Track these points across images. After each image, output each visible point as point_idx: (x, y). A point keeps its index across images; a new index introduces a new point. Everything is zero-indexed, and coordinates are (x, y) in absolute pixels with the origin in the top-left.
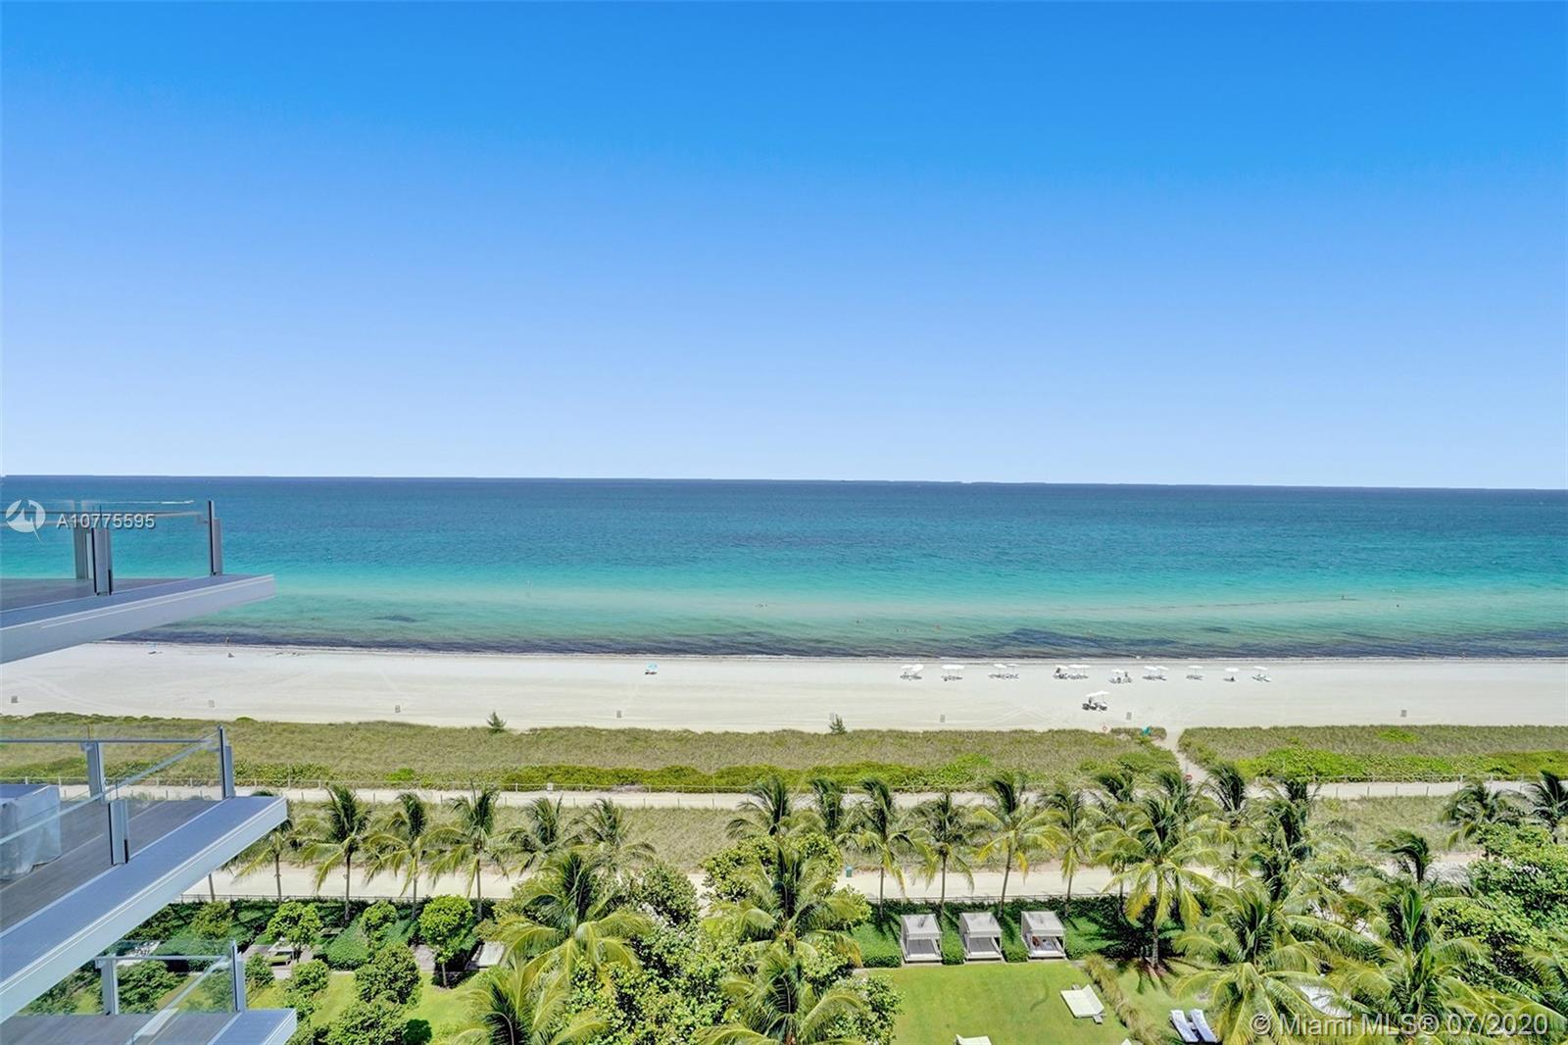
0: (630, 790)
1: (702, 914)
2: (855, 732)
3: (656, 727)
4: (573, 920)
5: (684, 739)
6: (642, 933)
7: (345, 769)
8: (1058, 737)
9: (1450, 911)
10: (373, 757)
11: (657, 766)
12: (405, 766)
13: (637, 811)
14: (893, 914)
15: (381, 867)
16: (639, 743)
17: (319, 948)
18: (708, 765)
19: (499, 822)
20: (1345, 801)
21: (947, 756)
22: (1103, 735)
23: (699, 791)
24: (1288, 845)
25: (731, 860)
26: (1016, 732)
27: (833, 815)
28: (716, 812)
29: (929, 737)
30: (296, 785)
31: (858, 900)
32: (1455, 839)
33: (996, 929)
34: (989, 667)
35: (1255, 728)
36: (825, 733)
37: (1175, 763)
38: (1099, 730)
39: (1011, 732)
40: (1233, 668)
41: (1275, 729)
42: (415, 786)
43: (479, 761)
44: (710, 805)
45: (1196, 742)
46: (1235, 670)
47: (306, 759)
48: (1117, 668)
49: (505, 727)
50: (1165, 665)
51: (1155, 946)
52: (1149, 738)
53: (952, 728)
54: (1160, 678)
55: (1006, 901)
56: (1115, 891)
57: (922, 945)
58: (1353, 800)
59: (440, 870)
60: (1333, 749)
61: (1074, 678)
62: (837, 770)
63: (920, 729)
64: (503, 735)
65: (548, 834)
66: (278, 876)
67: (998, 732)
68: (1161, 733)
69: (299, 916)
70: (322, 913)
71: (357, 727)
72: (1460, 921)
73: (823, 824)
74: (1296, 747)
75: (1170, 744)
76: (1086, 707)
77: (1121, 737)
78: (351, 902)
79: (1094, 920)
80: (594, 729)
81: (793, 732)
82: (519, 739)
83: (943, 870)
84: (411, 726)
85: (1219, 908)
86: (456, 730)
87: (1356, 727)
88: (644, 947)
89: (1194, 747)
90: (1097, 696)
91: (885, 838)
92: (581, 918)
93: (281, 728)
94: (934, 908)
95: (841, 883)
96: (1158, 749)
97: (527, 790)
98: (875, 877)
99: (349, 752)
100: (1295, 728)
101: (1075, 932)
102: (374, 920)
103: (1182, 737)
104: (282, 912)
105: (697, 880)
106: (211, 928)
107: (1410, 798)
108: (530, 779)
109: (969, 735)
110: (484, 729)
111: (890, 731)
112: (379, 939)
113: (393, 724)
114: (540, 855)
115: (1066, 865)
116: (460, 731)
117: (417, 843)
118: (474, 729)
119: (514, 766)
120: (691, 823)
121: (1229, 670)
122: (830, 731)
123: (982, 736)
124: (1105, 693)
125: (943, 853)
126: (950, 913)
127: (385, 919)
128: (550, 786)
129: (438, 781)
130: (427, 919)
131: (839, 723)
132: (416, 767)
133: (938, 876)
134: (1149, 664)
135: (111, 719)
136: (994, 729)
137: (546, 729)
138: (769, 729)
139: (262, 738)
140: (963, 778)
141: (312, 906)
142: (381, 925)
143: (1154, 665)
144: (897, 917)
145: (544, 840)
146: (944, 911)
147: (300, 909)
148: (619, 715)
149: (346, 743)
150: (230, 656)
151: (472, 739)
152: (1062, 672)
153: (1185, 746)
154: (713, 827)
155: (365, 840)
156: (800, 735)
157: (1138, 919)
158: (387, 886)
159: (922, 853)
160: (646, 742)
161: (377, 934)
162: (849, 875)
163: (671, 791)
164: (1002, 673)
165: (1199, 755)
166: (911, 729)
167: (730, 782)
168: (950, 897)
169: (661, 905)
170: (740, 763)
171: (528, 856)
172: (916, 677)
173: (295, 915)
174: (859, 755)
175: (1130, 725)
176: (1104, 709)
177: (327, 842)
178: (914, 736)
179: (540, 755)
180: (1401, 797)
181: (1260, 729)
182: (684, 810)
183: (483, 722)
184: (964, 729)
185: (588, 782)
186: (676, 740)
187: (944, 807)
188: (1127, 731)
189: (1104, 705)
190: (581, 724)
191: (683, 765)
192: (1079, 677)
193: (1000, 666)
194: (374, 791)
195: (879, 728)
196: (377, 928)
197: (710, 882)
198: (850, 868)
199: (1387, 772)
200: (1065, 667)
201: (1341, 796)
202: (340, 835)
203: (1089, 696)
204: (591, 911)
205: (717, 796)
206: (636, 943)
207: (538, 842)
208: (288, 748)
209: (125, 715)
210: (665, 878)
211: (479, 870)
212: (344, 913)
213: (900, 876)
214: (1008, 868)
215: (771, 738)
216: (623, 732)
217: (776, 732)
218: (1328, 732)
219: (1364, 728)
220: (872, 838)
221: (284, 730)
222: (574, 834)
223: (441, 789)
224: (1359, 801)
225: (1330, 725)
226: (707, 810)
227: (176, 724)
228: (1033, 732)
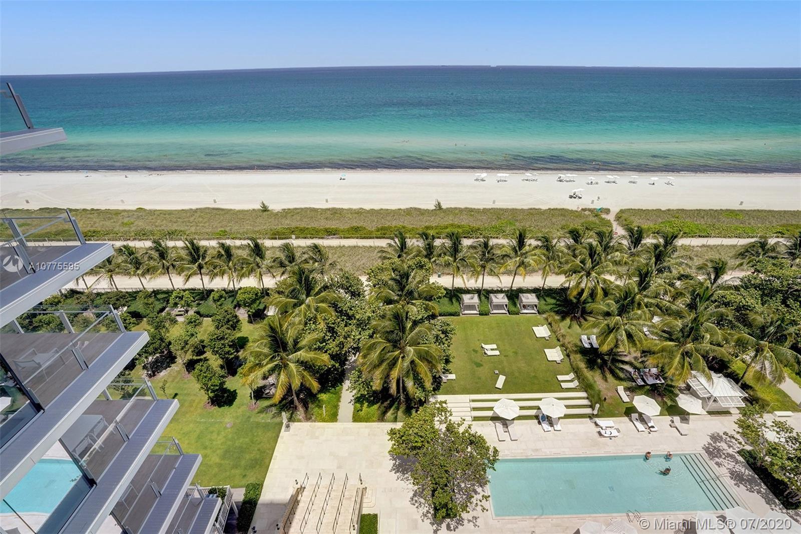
0: (333, 238)
1: (366, 293)
2: (447, 208)
3: (346, 207)
4: (304, 296)
5: (360, 212)
6: (337, 301)
7: (194, 231)
8: (553, 212)
9: (722, 297)
10: (206, 225)
11: (347, 226)
12: (223, 229)
13: (337, 247)
14: (458, 294)
15: (216, 275)
16: (337, 215)
17: (195, 309)
18: (371, 226)
19: (268, 254)
20: (693, 247)
21: (494, 221)
22: (577, 211)
23: (367, 238)
24: (655, 266)
25: (379, 269)
26: (531, 209)
27: (430, 249)
28: (375, 248)
29: (485, 211)
30: (171, 239)
31: (439, 288)
32: (741, 264)
33: (506, 301)
34: (522, 175)
35: (658, 210)
36: (431, 209)
37: (611, 226)
38: (575, 209)
39: (528, 209)
40: (655, 178)
41: (669, 210)
42: (228, 238)
43: (258, 226)
44: (372, 245)
45: (624, 216)
46: (656, 179)
47: (174, 227)
48: (592, 176)
49: (269, 209)
50: (618, 175)
51: (580, 309)
52: (600, 213)
53: (498, 207)
54: (614, 182)
55: (513, 289)
56: (567, 285)
57: (471, 307)
58: (698, 246)
59: (243, 276)
60: (696, 221)
61: (567, 181)
62: (436, 227)
63: (481, 207)
64: (269, 213)
65: (291, 259)
66: (170, 279)
67: (522, 209)
68: (607, 211)
69: (183, 296)
70: (194, 295)
71: (196, 211)
72: (726, 301)
73: (425, 253)
74: (676, 219)
75: (611, 217)
76: (571, 197)
77: (586, 213)
78: (206, 290)
79: (554, 298)
80: (314, 208)
81: (415, 209)
82: (277, 214)
83: (483, 275)
84: (222, 210)
85: (612, 294)
86: (245, 211)
87: (713, 210)
88: (339, 308)
89: (623, 218)
90: (578, 191)
91: (455, 259)
92: (308, 295)
93: (159, 212)
94: (478, 292)
95: (433, 279)
96: (603, 219)
97: (283, 239)
98: (451, 277)
99: (194, 223)
100: (679, 210)
101: (545, 303)
102: (216, 298)
103: (618, 213)
104: (174, 294)
105: (364, 279)
106: (146, 301)
107: (727, 246)
108: (284, 233)
109: (506, 210)
110: (259, 210)
111: (466, 208)
112: (221, 305)
113: (214, 209)
114: (288, 268)
115: (544, 273)
116: (247, 211)
117: (231, 264)
118: (254, 210)
119: (275, 227)
120: (363, 253)
121: (653, 178)
122: (434, 208)
123: (514, 211)
124: (582, 190)
125: (483, 267)
126: (485, 294)
127: (221, 297)
128: (294, 236)
129: (239, 236)
130: (240, 297)
131: (439, 204)
132: (228, 229)
133: (481, 277)
134: (610, 175)
135: (76, 210)
136: (520, 207)
137: (289, 209)
138: (403, 207)
139: (151, 218)
140: (500, 232)
141: (187, 292)
142: (220, 299)
143: (612, 175)
144: (459, 295)
145: (290, 262)
146: (482, 292)
147: (182, 293)
148: (327, 201)
149: (192, 219)
150: (126, 177)
151: (253, 215)
152: (561, 178)
153: (618, 218)
154: (374, 255)
155: (206, 263)
156: (419, 210)
157: (575, 298)
158: (220, 283)
159: (473, 266)
160: (341, 215)
161: (219, 303)
162: (439, 276)
163: (353, 238)
164: (529, 178)
165: (624, 222)
166: (476, 207)
167: (382, 233)
168: (486, 286)
169: (347, 289)
170: (387, 224)
171: (283, 269)
172: (483, 180)
173: (180, 295)
174: (449, 220)
175: (592, 207)
176: (580, 198)
177: (188, 264)
178: (478, 211)
179: (288, 222)
180: (723, 245)
181: (661, 210)
182: (359, 247)
183: (258, 206)
184: (504, 207)
185: (312, 234)
186: (356, 213)
187: (486, 245)
188: (590, 210)
189: (580, 196)
190: (308, 206)
191: (359, 226)
192: (570, 181)
193: (528, 174)
194: (209, 241)
195: (460, 207)
196: (218, 300)
197: (369, 280)
198: (440, 273)
199: (720, 233)
200: (564, 176)
201: (692, 244)
202: (194, 261)
203: (574, 191)
204: (313, 293)
205: (376, 240)
206: (335, 306)
207: (287, 263)
208: (165, 221)
209: (82, 208)
210: (347, 278)
211: (262, 276)
212: (204, 295)
213: (463, 277)
214: (515, 274)
215: (404, 212)
216: (329, 209)
217: (407, 209)
218: (696, 212)
219: (716, 211)
220: (448, 259)
221: (161, 213)
222: (303, 259)
223: (241, 239)
224: (701, 247)
225: (698, 209)
226: (371, 247)
227: (108, 212)
228: (541, 209)
